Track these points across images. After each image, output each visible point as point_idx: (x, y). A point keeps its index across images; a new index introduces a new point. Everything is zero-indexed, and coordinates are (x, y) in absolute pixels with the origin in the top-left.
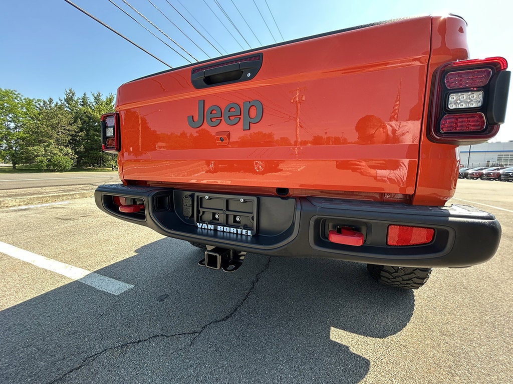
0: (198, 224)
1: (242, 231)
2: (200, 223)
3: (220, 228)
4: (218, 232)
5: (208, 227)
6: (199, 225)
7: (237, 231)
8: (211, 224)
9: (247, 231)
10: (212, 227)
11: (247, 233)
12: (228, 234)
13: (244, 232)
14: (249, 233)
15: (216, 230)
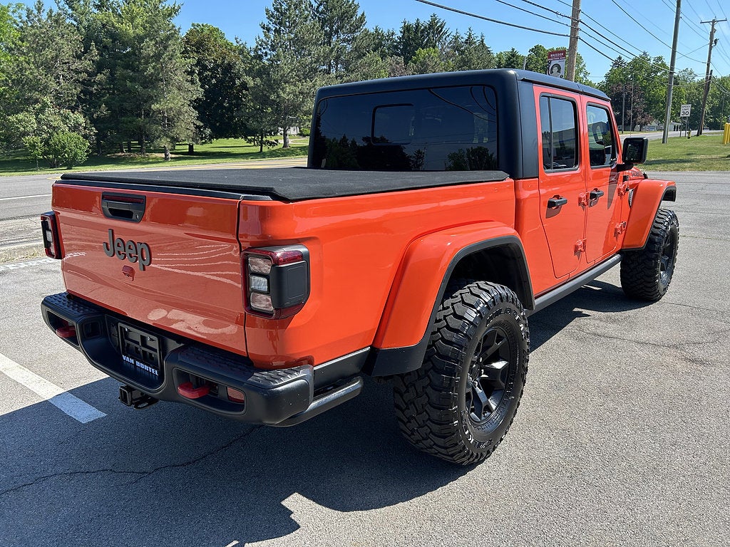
1: (152, 370)
2: (125, 355)
4: (137, 368)
5: (130, 361)
6: (124, 357)
7: (149, 369)
9: (155, 371)
10: (133, 361)
14: (156, 373)
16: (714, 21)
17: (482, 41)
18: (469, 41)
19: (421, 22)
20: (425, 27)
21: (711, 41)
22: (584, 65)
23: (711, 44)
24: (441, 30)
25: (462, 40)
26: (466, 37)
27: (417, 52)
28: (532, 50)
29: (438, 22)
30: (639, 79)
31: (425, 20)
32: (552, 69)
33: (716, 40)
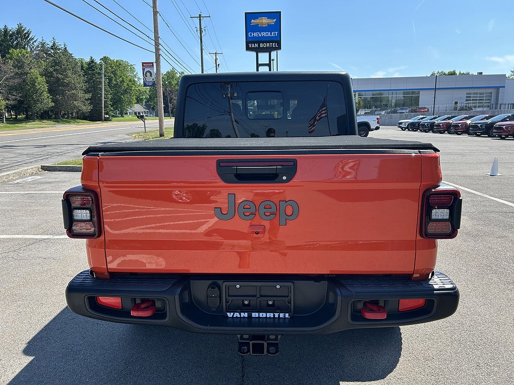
0: (228, 314)
1: (279, 315)
2: (230, 312)
3: (255, 315)
4: (253, 319)
5: (240, 315)
6: (230, 315)
7: (274, 315)
8: (244, 312)
9: (285, 315)
10: (246, 315)
11: (285, 316)
12: (265, 319)
13: (282, 315)
14: (287, 316)
15: (250, 317)
16: (216, 53)
17: (65, 49)
18: (54, 47)
19: (9, 28)
20: (14, 33)
21: (216, 65)
22: (137, 73)
23: (216, 66)
24: (28, 36)
25: (48, 46)
26: (51, 44)
27: (10, 51)
28: (102, 59)
29: (24, 30)
30: (172, 85)
31: (13, 27)
32: (146, 74)
33: (218, 65)
